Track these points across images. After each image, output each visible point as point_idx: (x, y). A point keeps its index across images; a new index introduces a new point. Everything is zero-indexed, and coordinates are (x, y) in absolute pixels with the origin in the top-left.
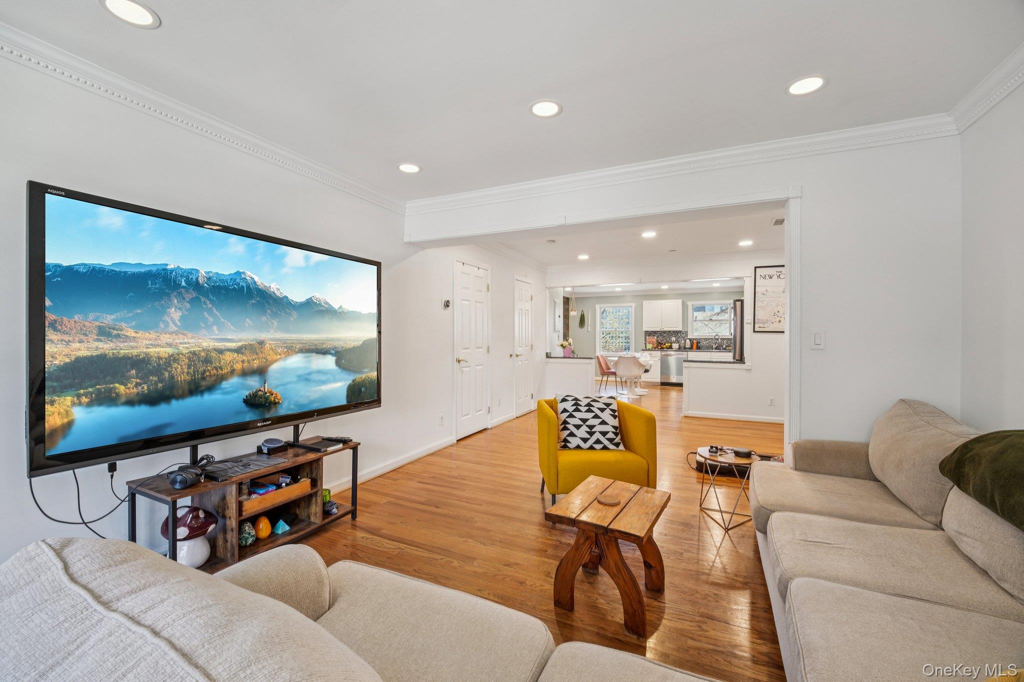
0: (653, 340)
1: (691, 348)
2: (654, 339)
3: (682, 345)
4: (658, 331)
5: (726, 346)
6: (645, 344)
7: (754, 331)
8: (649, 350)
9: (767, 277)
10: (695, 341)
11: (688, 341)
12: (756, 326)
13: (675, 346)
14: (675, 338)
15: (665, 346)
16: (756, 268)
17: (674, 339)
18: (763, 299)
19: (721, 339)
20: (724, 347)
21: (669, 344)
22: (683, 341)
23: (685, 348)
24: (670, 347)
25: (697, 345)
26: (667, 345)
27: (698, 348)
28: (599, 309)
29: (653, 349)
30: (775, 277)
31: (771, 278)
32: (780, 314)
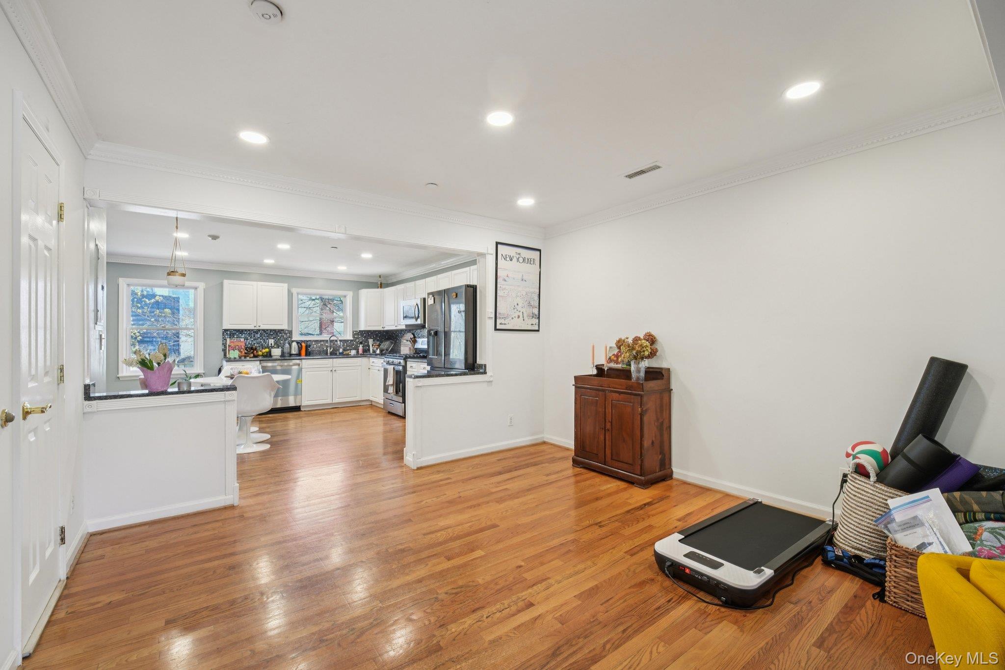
0: (239, 344)
1: (299, 354)
2: (241, 341)
3: (286, 350)
4: (246, 330)
5: (344, 350)
6: (224, 350)
7: (496, 329)
8: (235, 360)
9: (508, 259)
10: (303, 344)
11: (294, 344)
12: (498, 321)
13: (277, 352)
14: (273, 340)
15: (260, 353)
16: (497, 244)
17: (271, 342)
18: (504, 287)
19: (340, 341)
20: (341, 350)
21: (267, 350)
22: (287, 345)
23: (291, 355)
24: (268, 356)
25: (307, 350)
26: (264, 351)
27: (308, 354)
28: (125, 286)
29: (243, 358)
30: (515, 260)
31: (511, 260)
32: (519, 308)
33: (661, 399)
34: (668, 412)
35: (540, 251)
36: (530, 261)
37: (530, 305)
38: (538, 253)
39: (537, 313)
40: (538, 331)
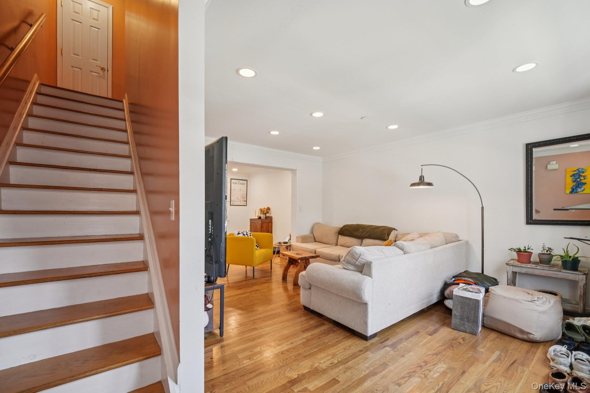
7: (231, 205)
12: (231, 203)
16: (231, 179)
18: (233, 192)
30: (237, 184)
31: (236, 184)
32: (239, 198)
33: (268, 225)
34: (271, 228)
35: (247, 180)
36: (243, 184)
37: (243, 197)
38: (246, 181)
39: (246, 200)
40: (246, 205)
